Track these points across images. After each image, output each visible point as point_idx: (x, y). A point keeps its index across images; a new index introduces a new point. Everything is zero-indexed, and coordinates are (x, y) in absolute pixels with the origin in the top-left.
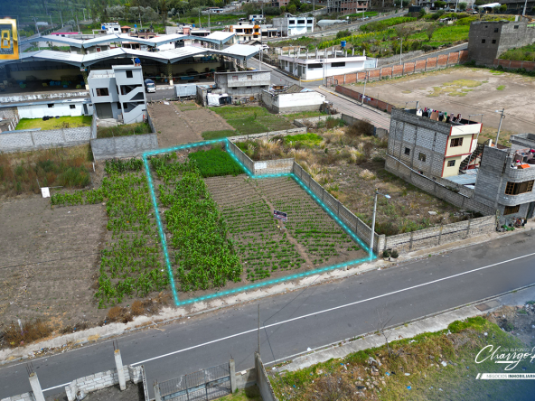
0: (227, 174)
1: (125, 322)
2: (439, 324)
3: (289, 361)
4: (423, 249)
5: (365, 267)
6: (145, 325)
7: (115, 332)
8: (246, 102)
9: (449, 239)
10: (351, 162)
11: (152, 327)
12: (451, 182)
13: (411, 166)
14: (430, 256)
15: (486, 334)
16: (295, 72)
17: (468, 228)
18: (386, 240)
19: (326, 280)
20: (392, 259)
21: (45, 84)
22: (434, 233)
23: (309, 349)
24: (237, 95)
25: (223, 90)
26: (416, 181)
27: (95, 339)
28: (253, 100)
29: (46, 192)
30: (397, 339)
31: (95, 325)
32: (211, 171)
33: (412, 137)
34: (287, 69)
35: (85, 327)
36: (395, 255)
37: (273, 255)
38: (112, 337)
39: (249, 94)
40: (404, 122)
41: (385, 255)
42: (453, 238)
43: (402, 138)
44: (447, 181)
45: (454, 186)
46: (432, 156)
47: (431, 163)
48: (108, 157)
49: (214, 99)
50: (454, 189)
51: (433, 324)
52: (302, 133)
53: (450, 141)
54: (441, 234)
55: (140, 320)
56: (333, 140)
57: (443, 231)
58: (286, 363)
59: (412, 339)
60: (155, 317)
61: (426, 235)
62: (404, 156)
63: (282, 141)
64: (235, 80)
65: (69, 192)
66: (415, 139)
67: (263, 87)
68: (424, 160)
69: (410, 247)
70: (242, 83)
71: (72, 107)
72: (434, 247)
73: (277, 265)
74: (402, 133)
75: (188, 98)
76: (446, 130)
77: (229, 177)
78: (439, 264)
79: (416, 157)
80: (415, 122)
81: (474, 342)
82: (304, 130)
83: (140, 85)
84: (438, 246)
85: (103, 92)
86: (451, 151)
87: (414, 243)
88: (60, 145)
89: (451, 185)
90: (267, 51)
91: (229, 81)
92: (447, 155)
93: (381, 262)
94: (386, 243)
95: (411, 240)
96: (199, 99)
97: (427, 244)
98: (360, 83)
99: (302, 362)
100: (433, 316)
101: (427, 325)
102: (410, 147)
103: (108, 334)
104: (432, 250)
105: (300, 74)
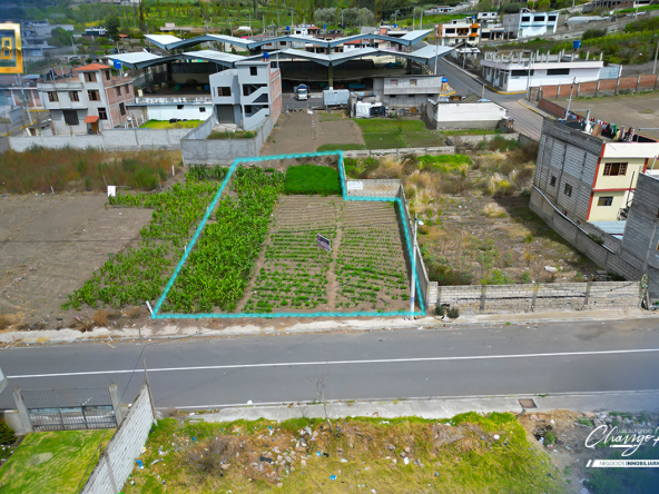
0: (316, 193)
1: (83, 331)
2: (445, 410)
3: (216, 411)
4: (505, 313)
5: (400, 323)
6: (100, 338)
7: (66, 339)
8: (405, 115)
9: (550, 306)
10: (487, 193)
11: (106, 341)
12: (597, 229)
13: (556, 203)
14: (508, 324)
15: (497, 437)
16: (497, 82)
17: (586, 295)
18: (440, 290)
19: (340, 330)
20: (446, 318)
21: (199, 88)
22: (523, 293)
23: (250, 402)
24: (395, 104)
25: (378, 98)
26: (558, 225)
27: (43, 342)
28: (414, 111)
29: (112, 190)
30: (370, 415)
31: (53, 328)
32: (297, 187)
33: (560, 160)
34: (489, 78)
35: (42, 327)
36: (454, 314)
37: (294, 289)
38: (61, 343)
39: (410, 104)
40: (554, 137)
41: (438, 311)
42: (558, 306)
43: (550, 161)
44: (592, 226)
45: (598, 235)
46: (579, 188)
47: (577, 198)
48: (198, 162)
49: (363, 108)
50: (598, 238)
51: (438, 408)
52: (448, 153)
53: (602, 167)
54: (535, 297)
55: (98, 331)
56: (484, 165)
57: (540, 293)
58: (211, 412)
59: (386, 420)
60: (117, 332)
61: (508, 293)
62: (549, 188)
63: (412, 160)
64: (394, 86)
65: (133, 194)
66: (563, 163)
67: (431, 95)
68: (570, 195)
69: (482, 308)
70: (402, 89)
71: (202, 110)
72: (523, 313)
73: (289, 301)
74: (550, 154)
75: (338, 107)
76: (597, 148)
77: (317, 196)
78: (512, 337)
79: (563, 188)
80: (564, 137)
81: (468, 443)
82: (451, 149)
83: (265, 85)
84: (530, 313)
85: (225, 91)
86: (604, 182)
87: (486, 301)
88: (165, 147)
89: (595, 233)
90: (475, 55)
91: (385, 87)
92: (597, 187)
93: (430, 320)
94: (439, 295)
95: (482, 298)
96: (348, 109)
97: (511, 307)
98: (582, 98)
99: (227, 414)
100: (445, 399)
101: (426, 408)
102: (556, 175)
103: (59, 339)
104: (517, 317)
105: (501, 84)
